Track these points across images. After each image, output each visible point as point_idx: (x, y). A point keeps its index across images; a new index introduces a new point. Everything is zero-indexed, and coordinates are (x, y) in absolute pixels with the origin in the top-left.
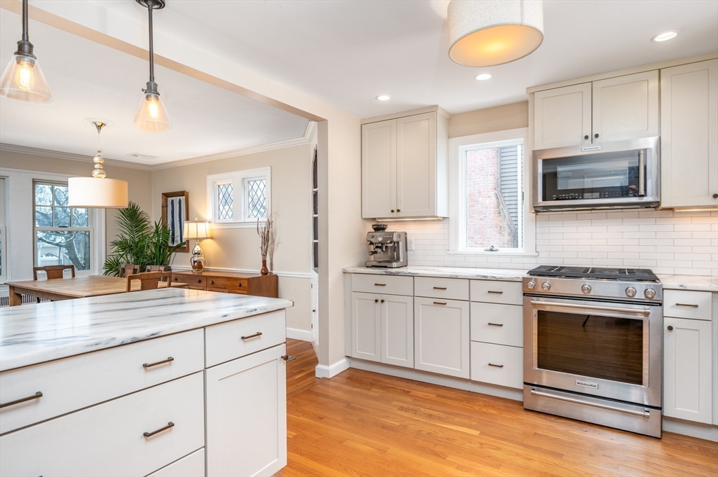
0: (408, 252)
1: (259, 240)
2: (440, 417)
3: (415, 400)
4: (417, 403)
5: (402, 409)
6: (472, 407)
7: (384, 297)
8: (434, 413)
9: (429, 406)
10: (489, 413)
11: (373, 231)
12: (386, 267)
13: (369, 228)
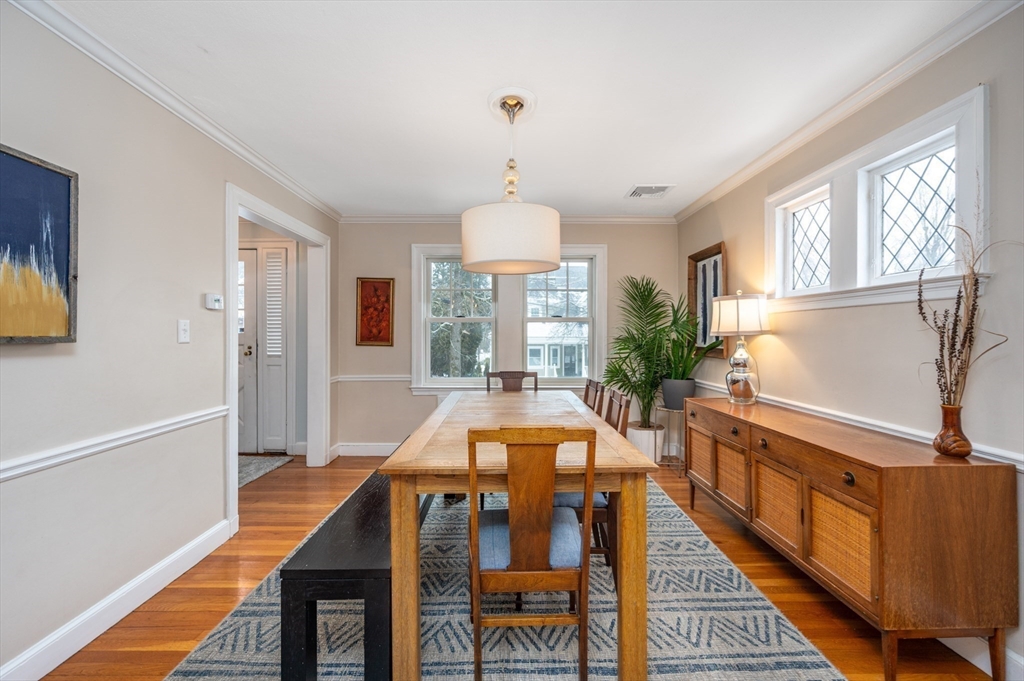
1: (928, 346)
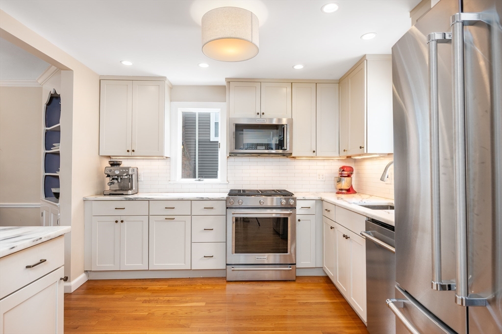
0: (139, 182)
2: (176, 300)
3: (153, 292)
4: (156, 294)
5: (145, 301)
6: (195, 288)
7: (123, 218)
8: (171, 298)
9: (165, 295)
10: (207, 289)
11: (110, 166)
12: (123, 194)
13: (106, 163)
